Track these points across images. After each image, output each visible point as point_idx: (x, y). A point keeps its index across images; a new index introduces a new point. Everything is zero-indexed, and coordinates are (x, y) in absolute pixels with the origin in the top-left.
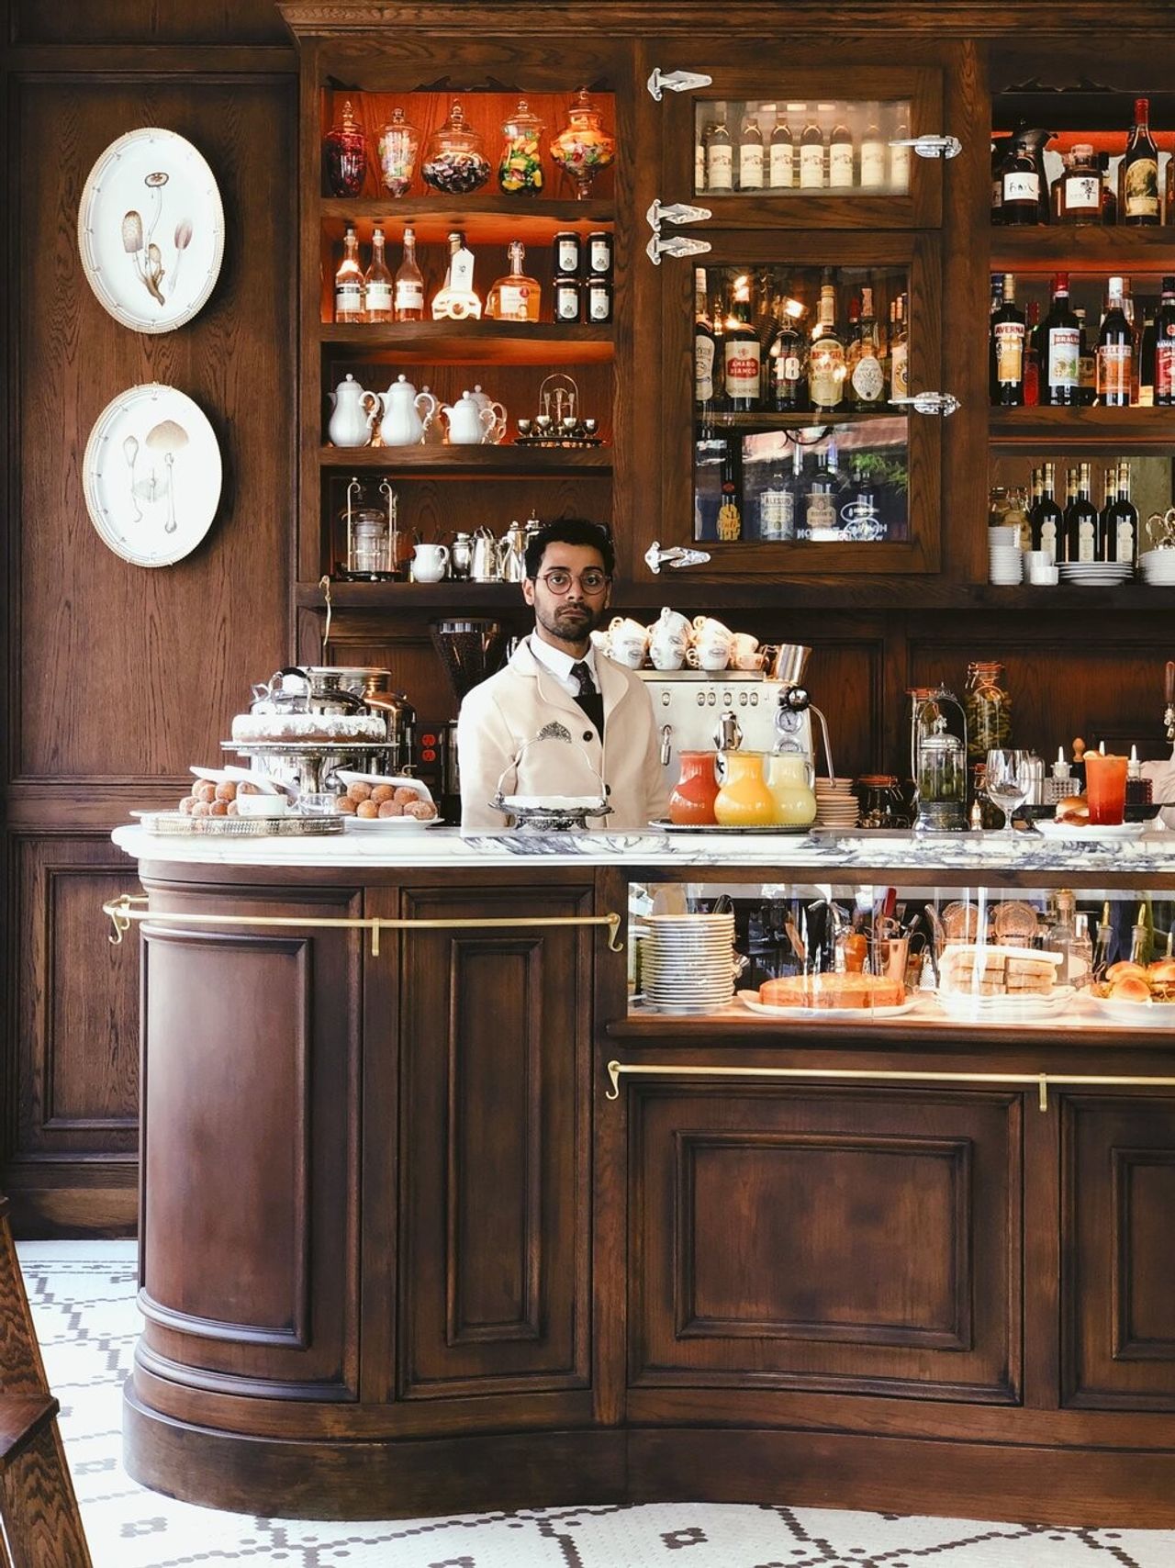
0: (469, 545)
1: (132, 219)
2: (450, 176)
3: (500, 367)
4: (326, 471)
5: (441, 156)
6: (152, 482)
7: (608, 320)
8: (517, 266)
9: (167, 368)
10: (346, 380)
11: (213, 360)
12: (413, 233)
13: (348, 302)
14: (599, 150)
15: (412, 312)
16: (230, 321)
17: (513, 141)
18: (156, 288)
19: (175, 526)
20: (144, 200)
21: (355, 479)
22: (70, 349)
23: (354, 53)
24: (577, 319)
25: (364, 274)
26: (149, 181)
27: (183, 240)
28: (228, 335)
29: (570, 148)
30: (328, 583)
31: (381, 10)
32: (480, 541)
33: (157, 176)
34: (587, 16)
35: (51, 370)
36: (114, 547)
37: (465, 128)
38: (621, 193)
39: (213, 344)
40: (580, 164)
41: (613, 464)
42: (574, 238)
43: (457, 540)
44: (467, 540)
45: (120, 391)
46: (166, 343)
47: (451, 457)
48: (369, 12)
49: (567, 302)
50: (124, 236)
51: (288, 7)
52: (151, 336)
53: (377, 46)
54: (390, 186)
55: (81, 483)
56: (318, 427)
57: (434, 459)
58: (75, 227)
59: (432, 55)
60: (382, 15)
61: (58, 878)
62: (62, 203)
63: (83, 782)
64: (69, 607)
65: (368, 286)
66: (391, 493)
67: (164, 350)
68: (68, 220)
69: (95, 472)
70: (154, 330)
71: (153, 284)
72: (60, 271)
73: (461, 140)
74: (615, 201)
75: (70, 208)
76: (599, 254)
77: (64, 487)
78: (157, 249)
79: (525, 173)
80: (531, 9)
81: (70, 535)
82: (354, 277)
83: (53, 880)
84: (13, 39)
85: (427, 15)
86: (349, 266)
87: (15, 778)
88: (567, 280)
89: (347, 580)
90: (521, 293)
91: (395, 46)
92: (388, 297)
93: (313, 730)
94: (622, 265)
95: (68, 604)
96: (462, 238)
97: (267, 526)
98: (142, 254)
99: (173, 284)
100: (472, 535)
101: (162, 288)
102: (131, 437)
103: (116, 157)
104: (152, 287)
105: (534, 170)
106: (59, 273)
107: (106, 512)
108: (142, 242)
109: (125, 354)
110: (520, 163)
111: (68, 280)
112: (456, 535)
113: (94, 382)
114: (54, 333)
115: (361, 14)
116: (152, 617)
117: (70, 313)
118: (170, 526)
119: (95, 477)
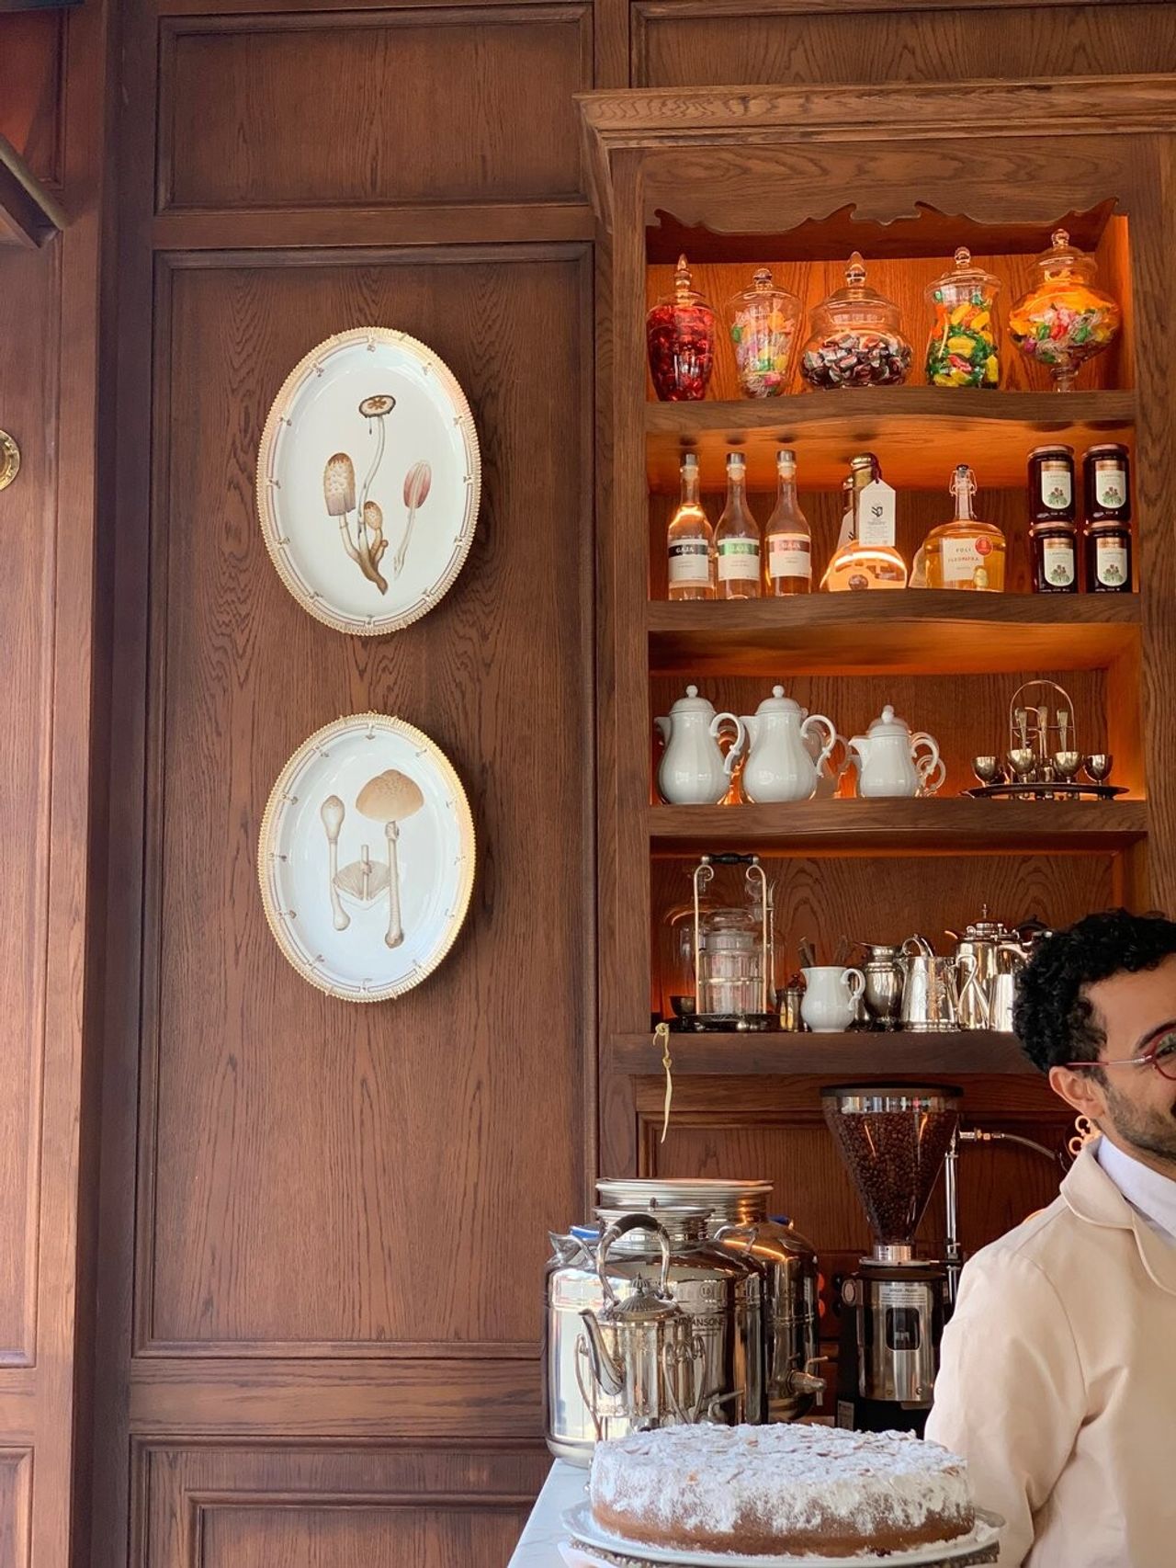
0: (895, 965)
1: (340, 467)
2: (851, 368)
3: (917, 677)
4: (658, 844)
5: (837, 337)
6: (364, 867)
7: (1126, 587)
8: (964, 508)
9: (390, 689)
10: (686, 696)
11: (462, 676)
12: (793, 458)
13: (689, 570)
14: (1095, 319)
15: (794, 584)
16: (487, 615)
17: (951, 310)
18: (376, 570)
19: (401, 937)
20: (355, 436)
21: (705, 859)
22: (243, 664)
23: (702, 173)
24: (1073, 588)
25: (714, 525)
26: (365, 408)
27: (416, 493)
28: (485, 637)
29: (1048, 317)
30: (666, 1034)
31: (744, 99)
32: (919, 962)
33: (377, 401)
34: (1082, 98)
35: (213, 696)
36: (306, 971)
37: (870, 293)
38: (1146, 377)
39: (460, 652)
40: (1062, 344)
41: (1148, 828)
42: (1066, 457)
43: (872, 959)
44: (890, 958)
45: (317, 726)
46: (388, 651)
47: (875, 820)
48: (726, 103)
49: (1057, 560)
50: (326, 490)
51: (595, 100)
52: (366, 641)
53: (739, 161)
54: (752, 387)
55: (256, 869)
56: (646, 772)
57: (844, 823)
58: (252, 480)
59: (825, 171)
60: (746, 109)
61: (208, 1515)
62: (234, 443)
63: (250, 1353)
64: (234, 1068)
65: (720, 543)
66: (764, 880)
67: (385, 662)
68: (243, 470)
69: (277, 852)
70: (371, 631)
71: (370, 563)
72: (228, 547)
73: (864, 309)
74: (1137, 391)
75: (246, 453)
76: (1108, 481)
77: (228, 875)
78: (378, 510)
79: (972, 362)
80: (990, 91)
81: (237, 952)
82: (698, 529)
83: (200, 1521)
84: (161, 205)
85: (822, 107)
86: (690, 512)
87: (142, 1347)
88: (1054, 524)
89: (694, 1031)
90: (978, 547)
91: (764, 160)
92: (756, 559)
93: (817, 1521)
94: (1153, 495)
95: (232, 1062)
96: (875, 463)
97: (547, 937)
98: (353, 517)
99: (400, 560)
100: (898, 949)
101: (385, 568)
102: (334, 797)
103: (315, 373)
104: (368, 565)
105: (986, 357)
106: (227, 550)
107: (293, 915)
108: (353, 499)
109: (326, 669)
110: (963, 346)
111: (240, 560)
112: (870, 949)
113: (277, 714)
114: (218, 642)
115: (710, 108)
116: (364, 1082)
117: (243, 610)
118: (394, 934)
119: (277, 860)
